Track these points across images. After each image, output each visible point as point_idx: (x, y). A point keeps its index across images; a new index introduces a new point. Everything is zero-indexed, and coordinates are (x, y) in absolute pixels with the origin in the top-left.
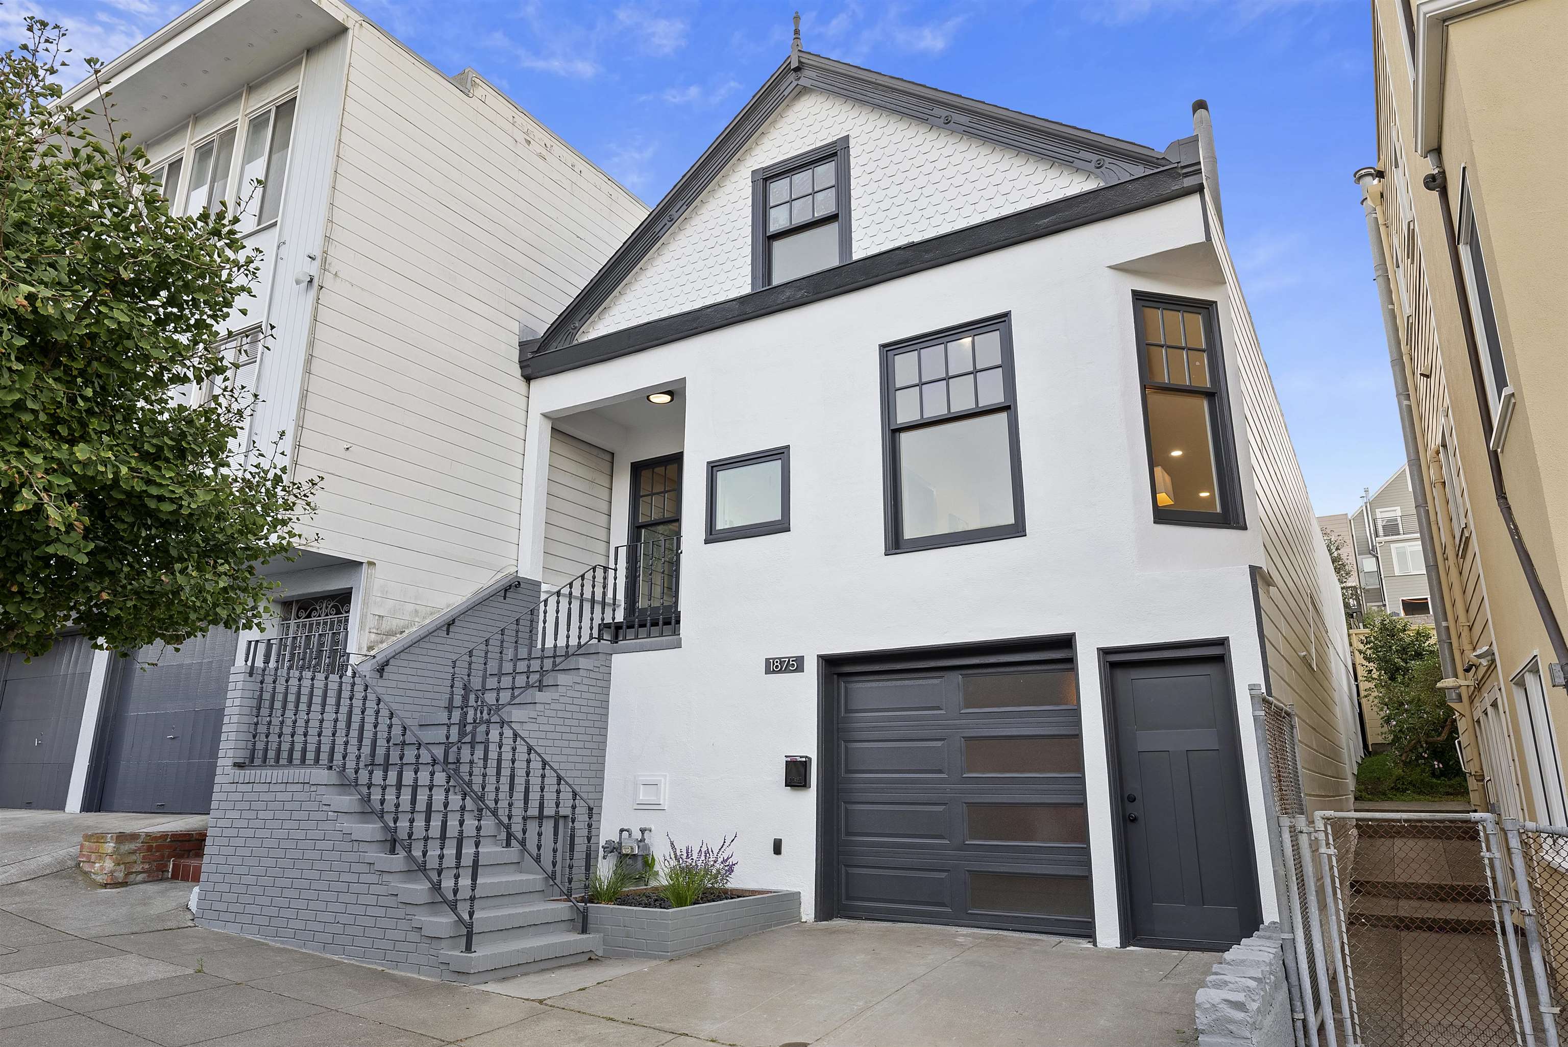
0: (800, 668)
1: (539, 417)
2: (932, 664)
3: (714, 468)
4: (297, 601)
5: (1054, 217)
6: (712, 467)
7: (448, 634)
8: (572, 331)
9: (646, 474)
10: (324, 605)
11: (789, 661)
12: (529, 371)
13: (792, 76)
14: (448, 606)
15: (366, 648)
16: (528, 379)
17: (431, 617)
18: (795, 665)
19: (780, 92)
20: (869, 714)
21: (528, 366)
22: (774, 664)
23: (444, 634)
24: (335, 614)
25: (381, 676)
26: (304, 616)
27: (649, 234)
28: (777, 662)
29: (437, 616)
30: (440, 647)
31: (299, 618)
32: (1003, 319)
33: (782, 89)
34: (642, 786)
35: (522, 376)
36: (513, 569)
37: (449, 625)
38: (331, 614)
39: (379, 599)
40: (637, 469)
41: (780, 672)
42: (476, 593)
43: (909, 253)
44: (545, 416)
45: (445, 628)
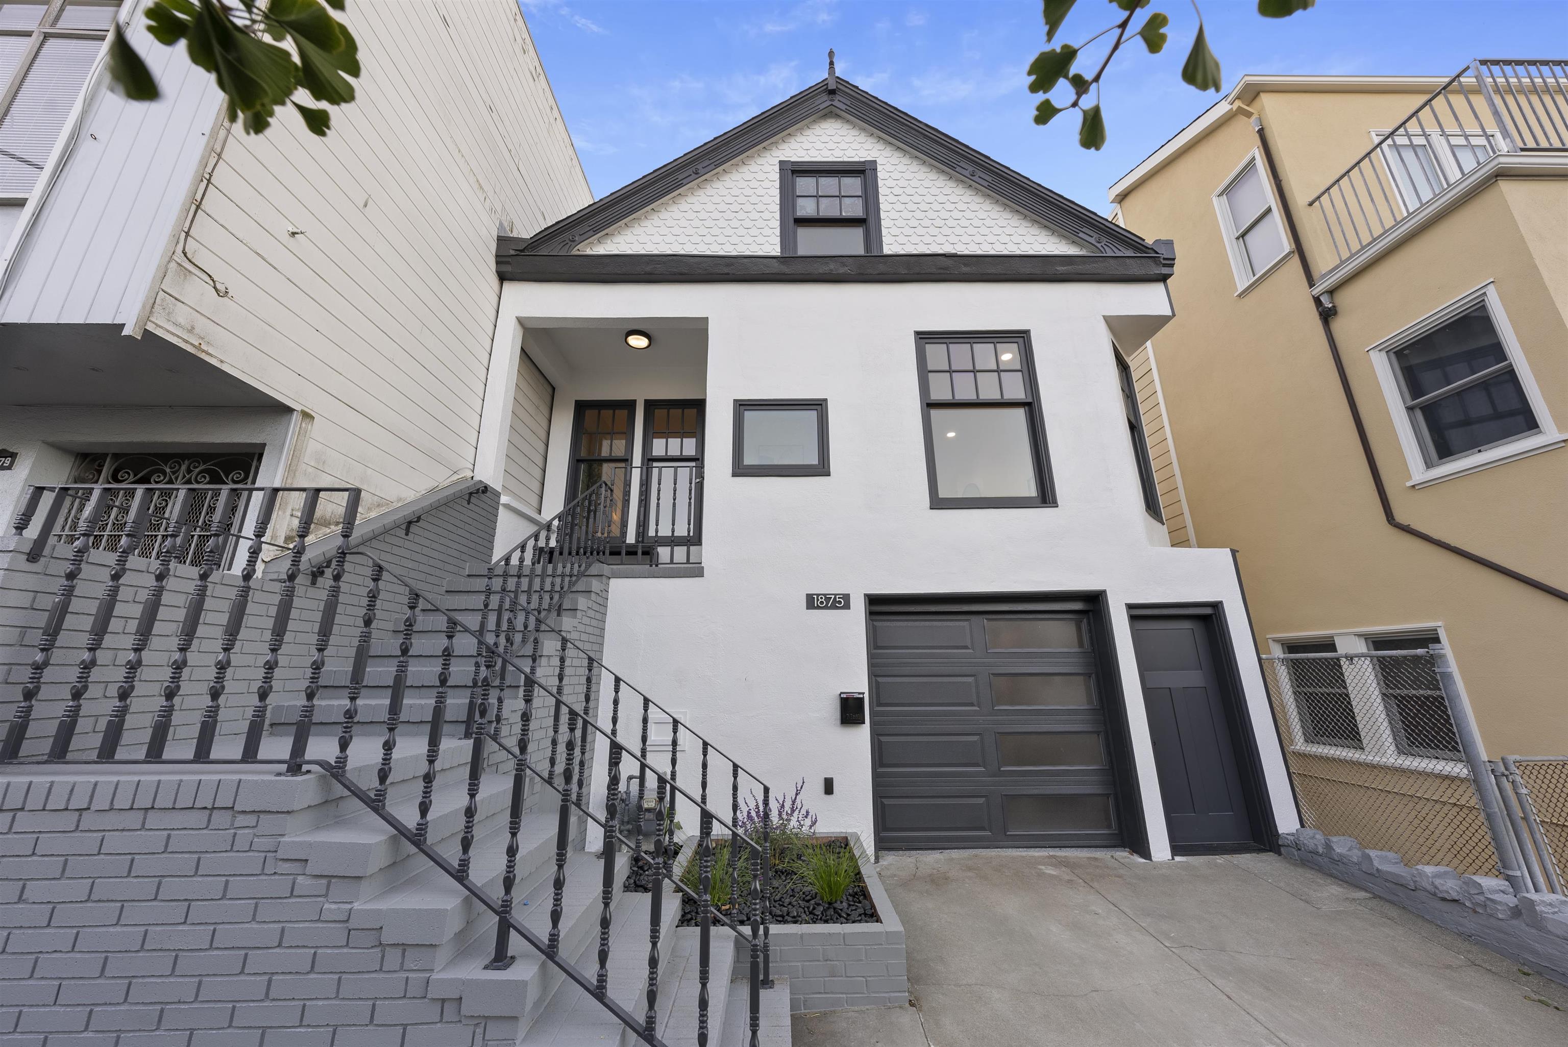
0: (847, 606)
1: (514, 322)
2: (966, 608)
3: (742, 406)
4: (116, 456)
5: (1070, 267)
6: (740, 405)
7: (407, 534)
8: (570, 243)
9: (590, 414)
10: (184, 467)
11: (835, 598)
12: (507, 268)
13: (825, 97)
14: (399, 500)
15: (283, 539)
16: (503, 278)
17: (377, 510)
18: (841, 602)
19: (814, 105)
20: (904, 651)
21: (508, 263)
22: (818, 600)
23: (402, 533)
24: (209, 483)
25: (314, 583)
26: (132, 478)
27: (670, 178)
28: (822, 598)
29: (384, 510)
30: (396, 550)
31: (118, 481)
32: (1022, 335)
33: (817, 103)
34: (653, 725)
35: (497, 272)
36: (470, 474)
37: (410, 524)
38: (198, 483)
39: (310, 470)
40: (582, 408)
41: (826, 608)
42: (432, 491)
43: (949, 262)
44: (520, 321)
45: (404, 527)
